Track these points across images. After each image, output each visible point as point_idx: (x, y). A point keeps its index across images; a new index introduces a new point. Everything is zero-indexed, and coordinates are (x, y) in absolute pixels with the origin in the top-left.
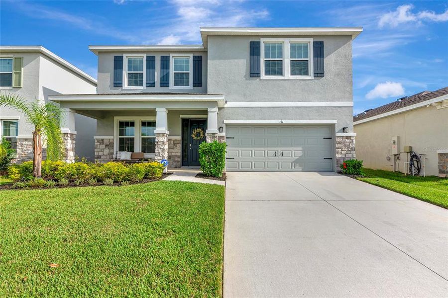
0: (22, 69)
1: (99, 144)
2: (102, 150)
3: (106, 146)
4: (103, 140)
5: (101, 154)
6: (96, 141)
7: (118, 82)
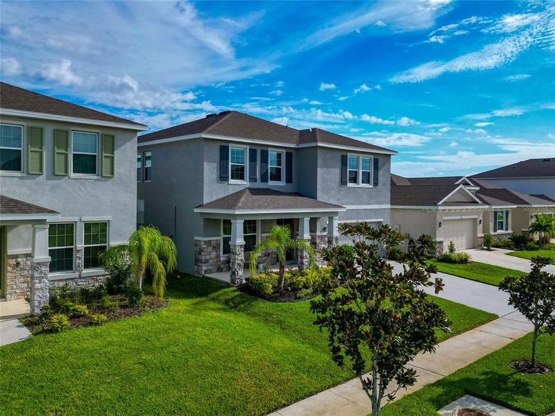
0: (116, 152)
1: (206, 246)
2: (209, 253)
3: (214, 247)
4: (210, 241)
5: (208, 257)
6: (203, 243)
7: (224, 176)
